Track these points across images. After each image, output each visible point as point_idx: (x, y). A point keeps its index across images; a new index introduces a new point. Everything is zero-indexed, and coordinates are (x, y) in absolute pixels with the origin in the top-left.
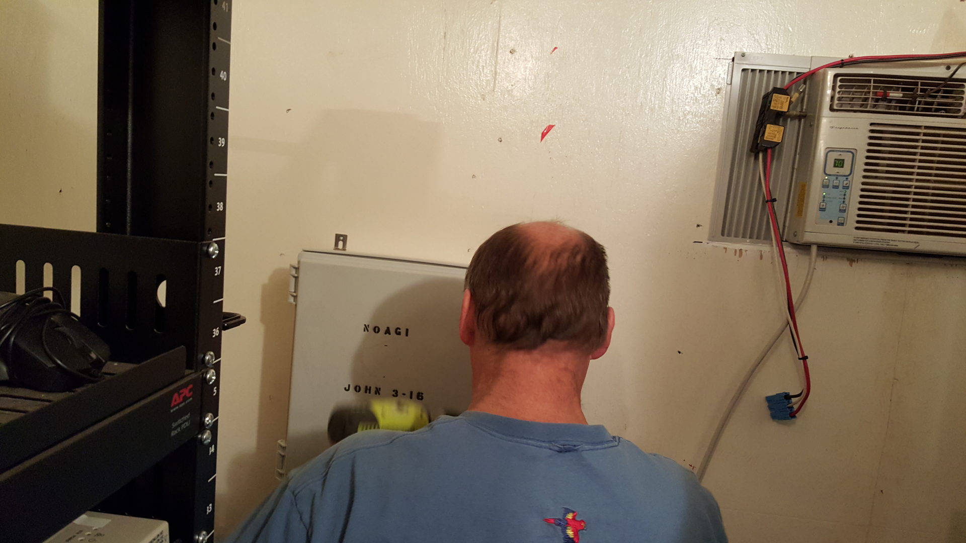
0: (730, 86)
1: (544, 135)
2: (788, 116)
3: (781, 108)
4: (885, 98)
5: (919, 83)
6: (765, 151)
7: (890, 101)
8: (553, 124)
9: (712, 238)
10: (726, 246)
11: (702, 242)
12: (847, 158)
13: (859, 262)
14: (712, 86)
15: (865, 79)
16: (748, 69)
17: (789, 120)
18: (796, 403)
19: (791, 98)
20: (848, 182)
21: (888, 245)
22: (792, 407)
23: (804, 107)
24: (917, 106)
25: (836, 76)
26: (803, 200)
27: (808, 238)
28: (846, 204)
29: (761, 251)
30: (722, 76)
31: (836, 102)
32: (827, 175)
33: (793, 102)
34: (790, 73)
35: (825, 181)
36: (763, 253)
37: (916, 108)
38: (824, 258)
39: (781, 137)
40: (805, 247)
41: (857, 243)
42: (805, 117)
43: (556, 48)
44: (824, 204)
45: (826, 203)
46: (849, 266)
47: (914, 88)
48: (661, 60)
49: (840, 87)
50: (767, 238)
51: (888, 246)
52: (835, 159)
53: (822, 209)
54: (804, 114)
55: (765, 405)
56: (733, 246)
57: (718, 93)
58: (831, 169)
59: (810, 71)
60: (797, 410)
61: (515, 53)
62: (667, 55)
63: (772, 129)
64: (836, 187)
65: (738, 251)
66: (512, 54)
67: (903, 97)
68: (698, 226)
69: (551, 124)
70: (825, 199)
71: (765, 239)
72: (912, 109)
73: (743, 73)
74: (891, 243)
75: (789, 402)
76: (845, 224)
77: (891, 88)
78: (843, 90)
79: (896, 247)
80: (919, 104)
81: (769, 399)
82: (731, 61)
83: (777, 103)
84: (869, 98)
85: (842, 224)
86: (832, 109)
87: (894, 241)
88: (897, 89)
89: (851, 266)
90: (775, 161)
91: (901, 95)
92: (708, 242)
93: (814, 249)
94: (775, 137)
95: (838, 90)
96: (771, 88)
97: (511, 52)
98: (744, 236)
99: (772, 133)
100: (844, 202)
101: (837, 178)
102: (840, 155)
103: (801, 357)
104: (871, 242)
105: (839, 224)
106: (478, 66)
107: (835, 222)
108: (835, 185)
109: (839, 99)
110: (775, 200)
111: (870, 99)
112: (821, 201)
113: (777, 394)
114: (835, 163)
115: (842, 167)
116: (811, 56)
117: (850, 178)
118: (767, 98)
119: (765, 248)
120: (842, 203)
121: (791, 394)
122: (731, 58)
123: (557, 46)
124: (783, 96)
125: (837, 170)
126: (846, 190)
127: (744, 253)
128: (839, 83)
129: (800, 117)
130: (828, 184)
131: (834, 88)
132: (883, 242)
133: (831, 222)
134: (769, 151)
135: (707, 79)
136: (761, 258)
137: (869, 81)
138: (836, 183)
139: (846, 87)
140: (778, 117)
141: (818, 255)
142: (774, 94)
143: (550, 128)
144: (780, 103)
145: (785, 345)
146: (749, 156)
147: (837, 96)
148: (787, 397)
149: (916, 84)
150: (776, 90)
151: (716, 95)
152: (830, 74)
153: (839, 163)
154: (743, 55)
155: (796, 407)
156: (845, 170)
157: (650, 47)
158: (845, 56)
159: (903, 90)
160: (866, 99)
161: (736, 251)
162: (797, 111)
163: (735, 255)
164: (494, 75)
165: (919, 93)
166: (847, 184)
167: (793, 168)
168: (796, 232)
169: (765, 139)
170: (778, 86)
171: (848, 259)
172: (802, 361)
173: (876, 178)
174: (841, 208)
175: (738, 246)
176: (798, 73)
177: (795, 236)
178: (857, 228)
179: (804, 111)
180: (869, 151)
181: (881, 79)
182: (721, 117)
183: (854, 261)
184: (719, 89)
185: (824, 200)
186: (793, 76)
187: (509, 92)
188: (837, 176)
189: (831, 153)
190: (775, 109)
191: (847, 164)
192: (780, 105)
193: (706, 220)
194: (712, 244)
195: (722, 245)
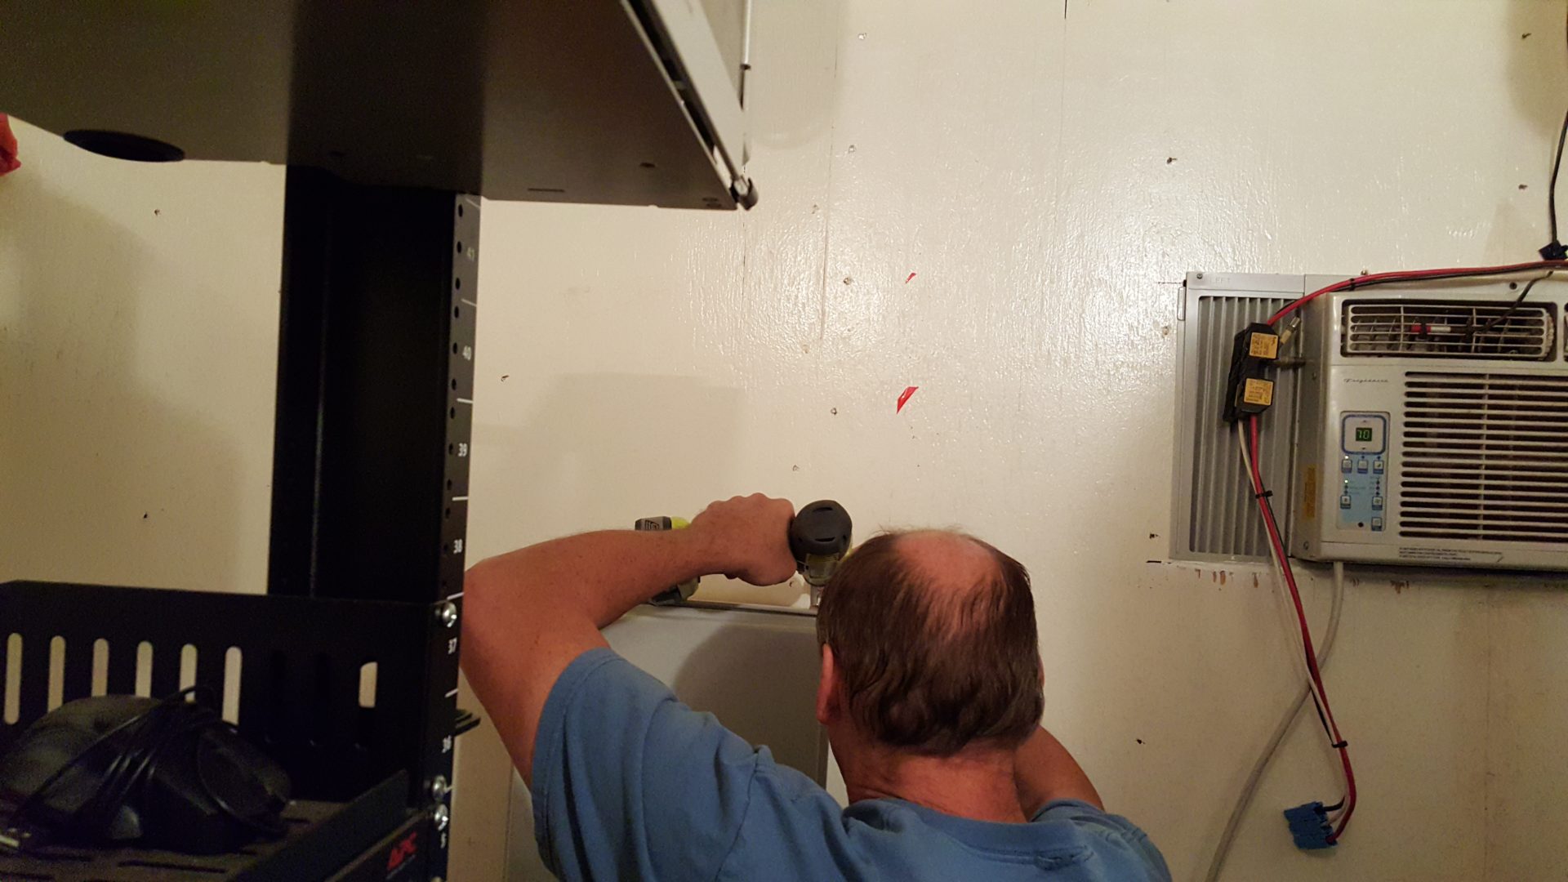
0: (1183, 322)
1: (901, 403)
2: (1277, 366)
3: (1266, 353)
4: (1424, 334)
5: (1474, 311)
6: (1247, 419)
7: (1432, 338)
8: (916, 386)
9: (1175, 555)
10: (1199, 567)
11: (1160, 562)
12: (1376, 426)
13: (1410, 588)
14: (1156, 323)
15: (1392, 306)
16: (1208, 297)
17: (1279, 370)
18: (1334, 820)
19: (1279, 338)
20: (1381, 463)
21: (1454, 558)
22: (1330, 827)
23: (1301, 351)
24: (1474, 344)
25: (1346, 304)
26: (1312, 493)
27: (1328, 551)
28: (1382, 497)
29: (1255, 574)
30: (1170, 308)
31: (1350, 342)
32: (1348, 453)
33: (1282, 344)
34: (1274, 300)
35: (1345, 462)
36: (1258, 575)
37: (1473, 348)
38: (1354, 581)
39: (1270, 397)
40: (1323, 566)
41: (1404, 556)
42: (1303, 365)
43: (913, 275)
44: (1348, 498)
45: (1350, 496)
46: (1395, 592)
47: (1467, 319)
48: (1074, 287)
49: (1354, 319)
50: (1264, 552)
51: (1454, 561)
52: (1357, 429)
53: (1345, 506)
54: (1302, 361)
55: (1284, 824)
56: (1210, 566)
57: (1166, 334)
58: (1352, 444)
59: (1304, 298)
60: (1338, 830)
61: (852, 283)
62: (1083, 281)
63: (1255, 385)
64: (1363, 471)
65: (1218, 575)
66: (847, 284)
67: (1451, 332)
68: (1152, 536)
69: (911, 386)
70: (1348, 490)
71: (1259, 554)
72: (1468, 349)
73: (1201, 303)
74: (1460, 555)
75: (1323, 818)
76: (1383, 527)
77: (1432, 320)
78: (1358, 324)
79: (1467, 561)
80: (1477, 341)
81: (1290, 814)
82: (1182, 285)
83: (1259, 346)
84: (1399, 335)
85: (1380, 528)
86: (1344, 353)
87: (1465, 552)
88: (1441, 321)
89: (1399, 592)
90: (1262, 433)
91: (1449, 329)
92: (1171, 561)
93: (1339, 568)
94: (1261, 398)
95: (1351, 324)
96: (1246, 326)
97: (845, 282)
98: (1225, 551)
99: (1256, 391)
100: (1378, 493)
101: (1363, 457)
102: (1365, 421)
103: (1336, 743)
104: (1427, 555)
105: (1373, 529)
106: (795, 304)
107: (1367, 525)
108: (1360, 467)
109: (1355, 338)
110: (1269, 494)
111: (1402, 336)
112: (1343, 493)
113: (1303, 806)
114: (1358, 434)
115: (1370, 439)
116: (1303, 274)
117: (1383, 456)
118: (1242, 340)
119: (1261, 569)
120: (1375, 495)
121: (1325, 805)
122: (1182, 281)
123: (916, 272)
124: (1267, 336)
125: (1363, 444)
126: (1380, 475)
127: (1227, 575)
128: (1351, 315)
129: (1295, 366)
130: (1350, 466)
131: (1344, 322)
132: (1446, 554)
133: (1361, 525)
134: (1254, 419)
135: (1147, 313)
136: (1256, 584)
137: (1398, 310)
138: (1362, 464)
139: (1364, 319)
140: (1262, 369)
141: (1345, 577)
142: (1253, 334)
143: (910, 391)
144: (1264, 347)
145: (1308, 727)
146: (1221, 427)
147: (1350, 333)
148: (1319, 809)
149: (1470, 312)
150: (1255, 327)
151: (1163, 337)
152: (1337, 300)
153: (1364, 435)
154: (1200, 277)
155: (1335, 826)
156: (1376, 444)
157: (1056, 269)
158: (1356, 274)
159: (1450, 321)
160: (1395, 337)
161: (1214, 574)
162: (1289, 357)
163: (1215, 580)
164: (820, 317)
165: (1475, 325)
166: (1379, 466)
167: (1292, 444)
168: (1307, 542)
169: (1245, 400)
170: (1258, 321)
171: (1393, 583)
172: (1338, 749)
173: (1424, 455)
174: (1375, 504)
175: (1218, 567)
176: (1286, 300)
177: (1307, 548)
178: (1403, 534)
179: (1300, 356)
180: (1408, 414)
181: (1413, 306)
182: (1174, 370)
183: (1402, 585)
184: (1166, 327)
185: (1346, 492)
186: (1280, 304)
187: (845, 340)
188: (1363, 454)
189: (1350, 419)
190: (1257, 355)
191: (1377, 435)
192: (1263, 350)
193: (1164, 527)
194: (1175, 564)
195: (1193, 565)
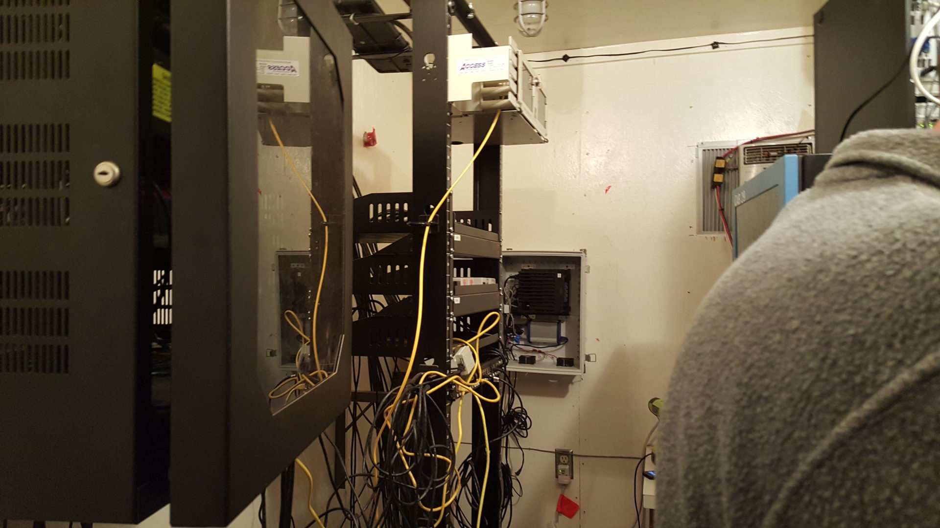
0: (697, 158)
1: (607, 191)
2: (726, 170)
3: (722, 166)
4: (769, 156)
6: (719, 187)
7: (772, 157)
9: (699, 232)
10: (706, 236)
11: (693, 235)
14: (688, 159)
15: (758, 148)
16: (705, 150)
17: (730, 172)
19: (726, 161)
23: (732, 165)
25: (745, 149)
29: (721, 237)
30: (693, 154)
31: (746, 160)
33: (726, 163)
36: (726, 238)
39: (723, 179)
47: (783, 150)
56: (710, 235)
59: (736, 147)
63: (717, 176)
65: (713, 238)
66: (588, 155)
68: (691, 227)
69: (610, 185)
71: (722, 230)
73: (703, 151)
77: (771, 151)
78: (749, 154)
82: (696, 147)
83: (720, 164)
84: (762, 157)
86: (745, 164)
88: (773, 151)
91: (777, 153)
92: (696, 235)
94: (719, 180)
95: (746, 154)
96: (716, 158)
98: (715, 230)
99: (718, 178)
106: (571, 162)
109: (748, 159)
110: (723, 209)
118: (716, 162)
119: (723, 236)
122: (696, 145)
123: (609, 149)
124: (723, 160)
127: (715, 238)
128: (746, 151)
129: (735, 170)
131: (744, 154)
135: (686, 156)
136: (725, 240)
137: (760, 149)
142: (718, 160)
143: (610, 187)
147: (746, 157)
149: (784, 148)
150: (720, 158)
151: (691, 164)
152: (743, 148)
154: (702, 143)
158: (755, 138)
159: (777, 151)
161: (711, 238)
162: (729, 167)
163: (711, 240)
164: (579, 166)
165: (785, 152)
169: (716, 181)
170: (721, 156)
175: (712, 236)
176: (730, 149)
181: (765, 147)
182: (695, 173)
184: (692, 160)
187: (588, 172)
190: (719, 167)
193: (694, 224)
194: (698, 235)
195: (704, 236)
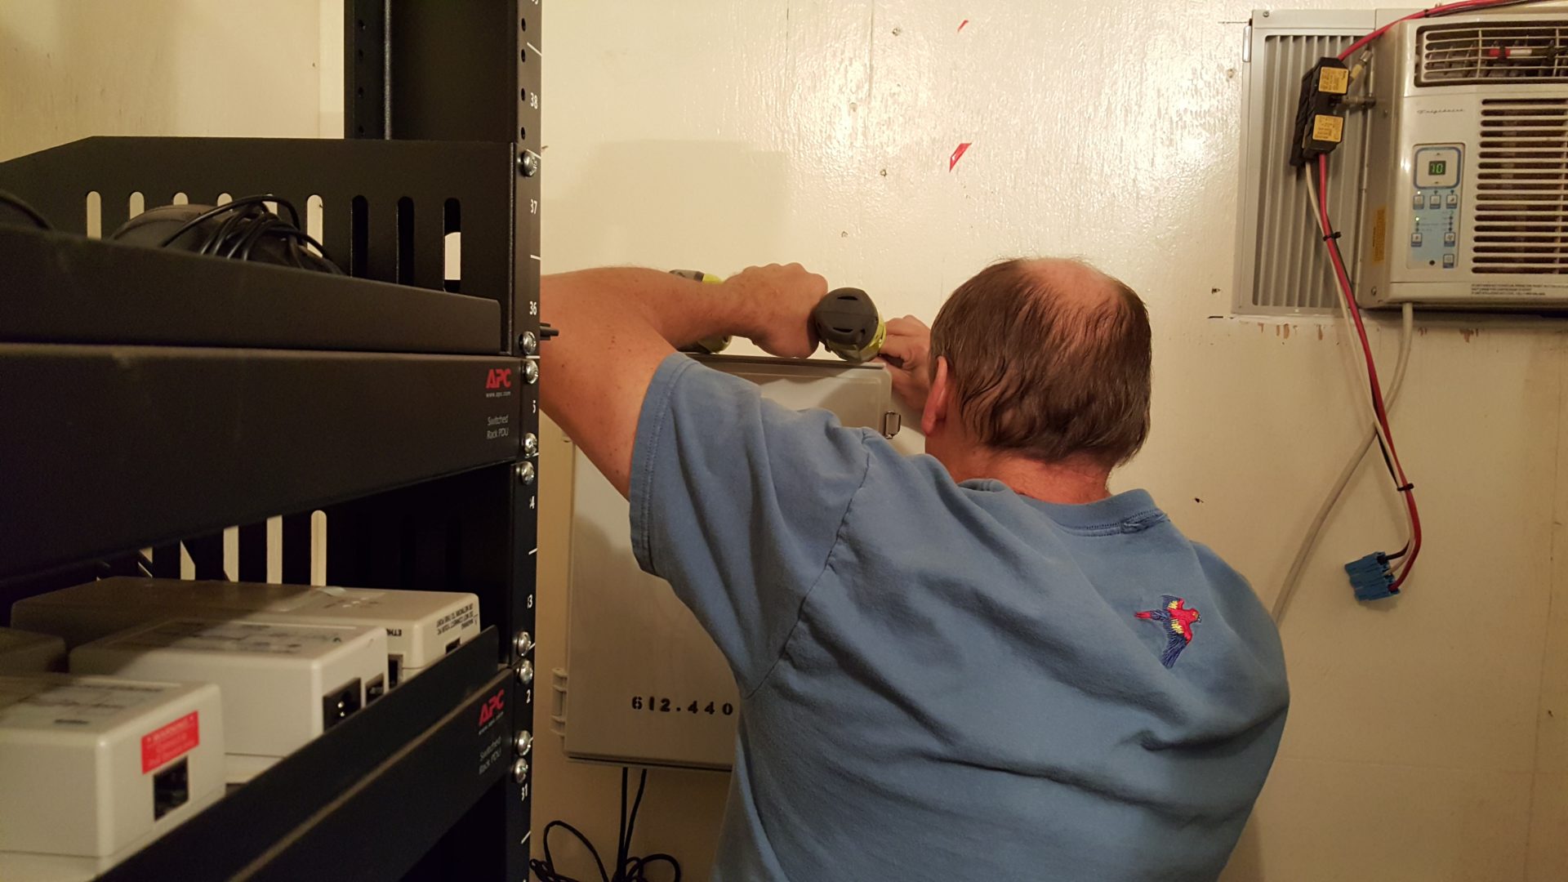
0: (1249, 64)
1: (952, 164)
2: (1346, 106)
3: (1336, 88)
4: (1504, 59)
5: (1557, 32)
6: (1314, 161)
7: (1512, 62)
8: (968, 142)
9: (1238, 309)
10: (1261, 321)
11: (1222, 317)
12: (1450, 158)
13: (1480, 333)
14: (1220, 67)
15: (1470, 30)
16: (1274, 37)
17: (1348, 112)
18: (1396, 568)
19: (1350, 73)
20: (1455, 197)
21: (1528, 294)
22: (1392, 576)
23: (1371, 91)
24: (1556, 67)
25: (1420, 31)
26: (1382, 234)
27: (1399, 291)
28: (1455, 233)
29: (1320, 326)
30: (1235, 50)
31: (1424, 71)
32: (1420, 188)
33: (1353, 80)
34: (1344, 38)
35: (1416, 198)
36: (1322, 328)
37: (1555, 71)
38: (1422, 332)
39: (1340, 133)
40: (1390, 312)
41: (1478, 293)
42: (1372, 105)
43: (965, 22)
44: (1419, 235)
45: (1422, 234)
46: (1464, 340)
47: (1549, 40)
48: (1135, 30)
49: (1429, 47)
50: (1331, 304)
51: (1528, 296)
52: (1431, 163)
53: (1416, 244)
54: (1372, 100)
55: (1345, 578)
56: (1274, 320)
57: (1231, 77)
58: (1425, 179)
59: (1375, 32)
60: (1399, 580)
61: (902, 34)
62: (1144, 22)
63: (1324, 121)
64: (1438, 206)
65: (1282, 329)
66: (896, 35)
67: (1532, 55)
68: (1214, 291)
69: (964, 142)
70: (1420, 227)
71: (1323, 306)
72: (1549, 73)
73: (1267, 43)
74: (1534, 290)
75: (1385, 567)
76: (1455, 264)
77: (1511, 43)
78: (1434, 51)
79: (1542, 296)
80: (1559, 64)
81: (1350, 568)
82: (1248, 24)
83: (1329, 81)
84: (1476, 70)
85: (1452, 265)
86: (1418, 83)
87: (1539, 286)
88: (1522, 43)
89: (1468, 341)
90: (1330, 179)
91: (1529, 52)
92: (1232, 316)
93: (1408, 310)
94: (1330, 134)
95: (1425, 52)
96: (1314, 63)
97: (894, 33)
98: (1289, 304)
99: (1325, 127)
100: (1450, 229)
101: (1436, 192)
102: (1438, 154)
103: (1401, 486)
104: (1500, 291)
105: (1445, 266)
106: (842, 60)
107: (1439, 263)
108: (1433, 202)
109: (1428, 66)
110: (1338, 235)
111: (1478, 71)
112: (1414, 231)
113: (1364, 558)
114: (1431, 168)
115: (1443, 173)
116: (1374, 9)
117: (1457, 190)
118: (1311, 78)
119: (1326, 321)
120: (1448, 231)
121: (1387, 554)
122: (1248, 20)
123: (968, 20)
124: (1337, 70)
125: (1435, 178)
126: (1454, 210)
127: (1291, 328)
128: (1426, 42)
129: (1365, 107)
130: (1422, 203)
131: (1418, 52)
132: (1520, 290)
133: (1432, 263)
134: (1322, 158)
135: (1211, 55)
136: (1321, 337)
137: (1476, 34)
138: (1435, 199)
139: (1439, 46)
140: (1332, 104)
141: (1414, 326)
142: (1323, 68)
143: (963, 149)
144: (1334, 82)
145: (1375, 471)
146: (1287, 174)
147: (1425, 61)
148: (1382, 559)
149: (1553, 33)
150: (1325, 62)
151: (1228, 81)
152: (1411, 28)
153: (1437, 168)
154: (1266, 15)
155: (1397, 575)
156: (1449, 178)
157: (1116, 11)
158: (1431, 6)
159: (1531, 43)
160: (1472, 64)
161: (1278, 327)
162: (1359, 97)
163: (1278, 334)
164: (868, 70)
165: (1558, 46)
166: (1453, 200)
167: (1360, 191)
168: (1375, 287)
169: (1314, 138)
170: (1327, 55)
171: (1462, 331)
172: (1403, 492)
173: (1499, 187)
174: (1447, 240)
175: (1281, 320)
176: (1356, 38)
177: (1375, 293)
178: (1476, 270)
179: (1370, 95)
180: (1484, 145)
181: (1492, 29)
182: (1239, 115)
183: (1472, 333)
184: (1231, 70)
185: (1417, 230)
186: (1349, 42)
187: (894, 96)
188: (1436, 189)
189: (1423, 152)
190: (1327, 90)
191: (1451, 168)
192: (1333, 85)
193: (1227, 281)
194: (1238, 319)
195: (1255, 319)
